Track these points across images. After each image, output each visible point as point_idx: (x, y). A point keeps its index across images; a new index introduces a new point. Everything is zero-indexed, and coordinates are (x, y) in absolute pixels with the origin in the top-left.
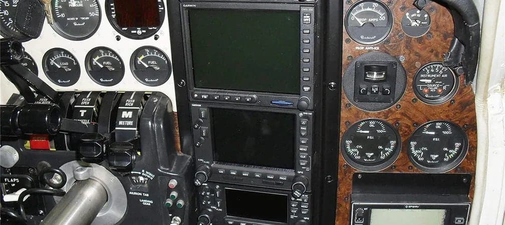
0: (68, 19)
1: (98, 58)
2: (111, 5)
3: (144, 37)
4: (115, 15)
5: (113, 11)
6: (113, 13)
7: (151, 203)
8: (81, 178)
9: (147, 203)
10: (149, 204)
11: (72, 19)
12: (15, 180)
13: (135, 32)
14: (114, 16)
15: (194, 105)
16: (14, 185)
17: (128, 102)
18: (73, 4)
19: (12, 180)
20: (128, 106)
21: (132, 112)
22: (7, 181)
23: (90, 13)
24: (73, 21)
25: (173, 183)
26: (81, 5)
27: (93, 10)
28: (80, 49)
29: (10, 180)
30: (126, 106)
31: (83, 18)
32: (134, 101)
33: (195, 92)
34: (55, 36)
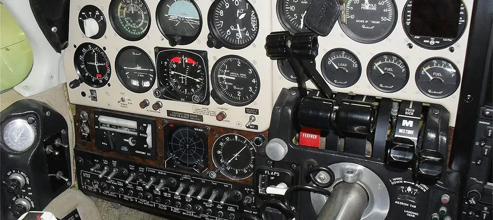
0: (357, 21)
1: (380, 63)
2: (408, 12)
3: (436, 47)
4: (410, 22)
5: (409, 18)
6: (408, 20)
7: (416, 215)
8: (349, 180)
9: (412, 214)
10: (414, 216)
11: (361, 21)
12: (275, 173)
13: (428, 41)
14: (408, 23)
15: (482, 122)
16: (273, 178)
17: (407, 111)
18: (367, 6)
19: (272, 173)
20: (408, 115)
21: (412, 122)
22: (267, 173)
23: (382, 18)
24: (363, 24)
25: (446, 198)
26: (374, 9)
27: (386, 15)
28: (365, 52)
29: (270, 173)
30: (406, 115)
31: (373, 22)
32: (414, 110)
33: (488, 110)
34: (342, 36)
